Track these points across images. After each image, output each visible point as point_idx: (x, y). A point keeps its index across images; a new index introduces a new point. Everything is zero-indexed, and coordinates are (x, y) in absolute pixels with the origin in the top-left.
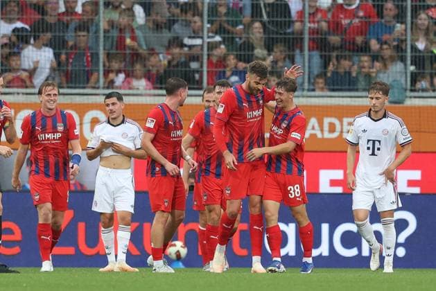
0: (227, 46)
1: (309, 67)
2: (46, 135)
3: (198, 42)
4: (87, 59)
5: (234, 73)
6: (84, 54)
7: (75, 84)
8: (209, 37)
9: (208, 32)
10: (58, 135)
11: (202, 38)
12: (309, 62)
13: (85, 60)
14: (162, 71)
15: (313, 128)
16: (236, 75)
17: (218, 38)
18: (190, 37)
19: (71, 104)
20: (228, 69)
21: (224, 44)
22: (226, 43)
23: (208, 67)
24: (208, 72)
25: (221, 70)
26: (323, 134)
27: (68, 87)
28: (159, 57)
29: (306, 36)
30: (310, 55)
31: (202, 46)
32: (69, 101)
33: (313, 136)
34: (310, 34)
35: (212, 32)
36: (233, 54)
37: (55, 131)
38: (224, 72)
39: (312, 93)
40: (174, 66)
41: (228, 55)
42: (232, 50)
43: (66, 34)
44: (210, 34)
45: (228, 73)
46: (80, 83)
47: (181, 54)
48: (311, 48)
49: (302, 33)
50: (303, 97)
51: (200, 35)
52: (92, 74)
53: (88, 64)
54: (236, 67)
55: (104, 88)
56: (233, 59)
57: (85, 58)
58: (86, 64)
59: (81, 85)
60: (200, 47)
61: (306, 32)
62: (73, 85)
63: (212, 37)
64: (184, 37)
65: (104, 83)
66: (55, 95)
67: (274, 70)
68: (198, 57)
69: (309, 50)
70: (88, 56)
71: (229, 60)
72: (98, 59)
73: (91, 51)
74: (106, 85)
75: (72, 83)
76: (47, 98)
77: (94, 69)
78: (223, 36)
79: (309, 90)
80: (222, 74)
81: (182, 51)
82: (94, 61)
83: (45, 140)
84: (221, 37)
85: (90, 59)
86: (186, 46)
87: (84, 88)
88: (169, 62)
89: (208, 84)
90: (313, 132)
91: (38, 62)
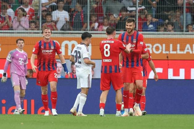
0: (148, 11)
1: (186, 20)
2: (46, 51)
3: (134, 9)
4: (82, 17)
5: (151, 23)
6: (81, 15)
7: (76, 28)
8: (139, 7)
9: (139, 4)
10: (51, 51)
11: (136, 7)
12: (186, 18)
13: (81, 18)
14: (117, 22)
15: (188, 49)
16: (152, 24)
17: (143, 7)
18: (130, 7)
19: (74, 38)
20: (148, 21)
21: (146, 10)
22: (147, 9)
23: (139, 21)
24: (139, 23)
25: (145, 22)
26: (192, 52)
27: (73, 30)
28: (114, 16)
29: (185, 6)
30: (186, 15)
31: (136, 11)
32: (73, 37)
33: (188, 53)
34: (186, 5)
35: (141, 5)
36: (150, 15)
37: (50, 49)
38: (146, 23)
39: (188, 33)
40: (122, 20)
41: (148, 15)
42: (150, 13)
43: (70, 5)
44: (140, 5)
45: (148, 23)
46: (78, 28)
47: (126, 14)
48: (187, 11)
49: (183, 5)
50: (183, 34)
51: (135, 6)
52: (84, 24)
53: (82, 19)
54: (152, 21)
55: (90, 30)
56: (150, 17)
57: (81, 16)
58: (81, 19)
59: (79, 29)
60: (135, 11)
61: (185, 4)
62: (75, 29)
63: (141, 7)
64: (128, 7)
65: (90, 28)
66: (49, 32)
67: (170, 22)
68: (134, 16)
69: (186, 13)
70: (82, 16)
71: (149, 17)
72: (87, 17)
73: (83, 13)
74: (91, 29)
75: (74, 28)
76: (45, 34)
77: (85, 21)
78: (145, 6)
79: (186, 31)
80: (145, 24)
81: (127, 13)
82: (85, 18)
83: (45, 53)
84: (145, 7)
85: (83, 17)
86: (128, 11)
87: (80, 30)
88: (121, 18)
89: (139, 28)
90: (188, 51)
91: (59, 18)
